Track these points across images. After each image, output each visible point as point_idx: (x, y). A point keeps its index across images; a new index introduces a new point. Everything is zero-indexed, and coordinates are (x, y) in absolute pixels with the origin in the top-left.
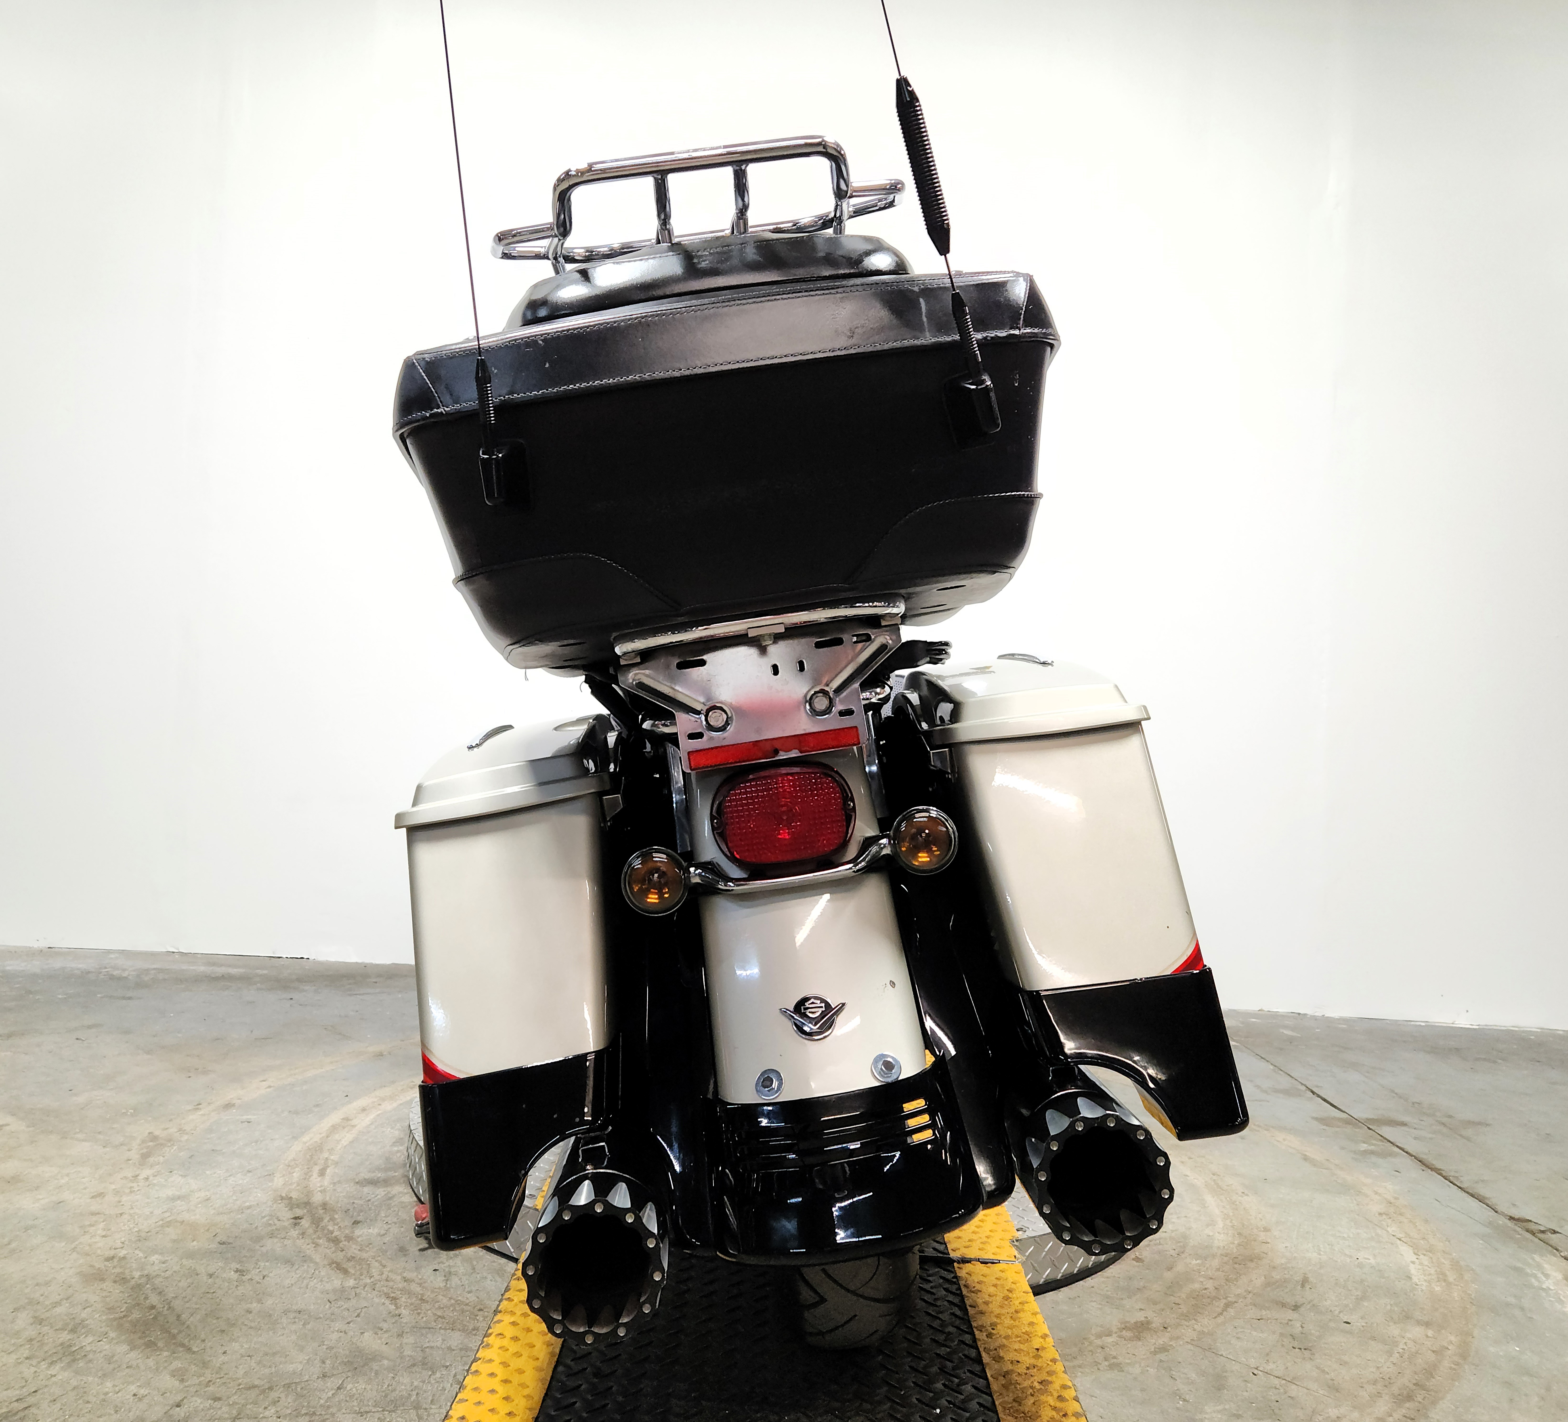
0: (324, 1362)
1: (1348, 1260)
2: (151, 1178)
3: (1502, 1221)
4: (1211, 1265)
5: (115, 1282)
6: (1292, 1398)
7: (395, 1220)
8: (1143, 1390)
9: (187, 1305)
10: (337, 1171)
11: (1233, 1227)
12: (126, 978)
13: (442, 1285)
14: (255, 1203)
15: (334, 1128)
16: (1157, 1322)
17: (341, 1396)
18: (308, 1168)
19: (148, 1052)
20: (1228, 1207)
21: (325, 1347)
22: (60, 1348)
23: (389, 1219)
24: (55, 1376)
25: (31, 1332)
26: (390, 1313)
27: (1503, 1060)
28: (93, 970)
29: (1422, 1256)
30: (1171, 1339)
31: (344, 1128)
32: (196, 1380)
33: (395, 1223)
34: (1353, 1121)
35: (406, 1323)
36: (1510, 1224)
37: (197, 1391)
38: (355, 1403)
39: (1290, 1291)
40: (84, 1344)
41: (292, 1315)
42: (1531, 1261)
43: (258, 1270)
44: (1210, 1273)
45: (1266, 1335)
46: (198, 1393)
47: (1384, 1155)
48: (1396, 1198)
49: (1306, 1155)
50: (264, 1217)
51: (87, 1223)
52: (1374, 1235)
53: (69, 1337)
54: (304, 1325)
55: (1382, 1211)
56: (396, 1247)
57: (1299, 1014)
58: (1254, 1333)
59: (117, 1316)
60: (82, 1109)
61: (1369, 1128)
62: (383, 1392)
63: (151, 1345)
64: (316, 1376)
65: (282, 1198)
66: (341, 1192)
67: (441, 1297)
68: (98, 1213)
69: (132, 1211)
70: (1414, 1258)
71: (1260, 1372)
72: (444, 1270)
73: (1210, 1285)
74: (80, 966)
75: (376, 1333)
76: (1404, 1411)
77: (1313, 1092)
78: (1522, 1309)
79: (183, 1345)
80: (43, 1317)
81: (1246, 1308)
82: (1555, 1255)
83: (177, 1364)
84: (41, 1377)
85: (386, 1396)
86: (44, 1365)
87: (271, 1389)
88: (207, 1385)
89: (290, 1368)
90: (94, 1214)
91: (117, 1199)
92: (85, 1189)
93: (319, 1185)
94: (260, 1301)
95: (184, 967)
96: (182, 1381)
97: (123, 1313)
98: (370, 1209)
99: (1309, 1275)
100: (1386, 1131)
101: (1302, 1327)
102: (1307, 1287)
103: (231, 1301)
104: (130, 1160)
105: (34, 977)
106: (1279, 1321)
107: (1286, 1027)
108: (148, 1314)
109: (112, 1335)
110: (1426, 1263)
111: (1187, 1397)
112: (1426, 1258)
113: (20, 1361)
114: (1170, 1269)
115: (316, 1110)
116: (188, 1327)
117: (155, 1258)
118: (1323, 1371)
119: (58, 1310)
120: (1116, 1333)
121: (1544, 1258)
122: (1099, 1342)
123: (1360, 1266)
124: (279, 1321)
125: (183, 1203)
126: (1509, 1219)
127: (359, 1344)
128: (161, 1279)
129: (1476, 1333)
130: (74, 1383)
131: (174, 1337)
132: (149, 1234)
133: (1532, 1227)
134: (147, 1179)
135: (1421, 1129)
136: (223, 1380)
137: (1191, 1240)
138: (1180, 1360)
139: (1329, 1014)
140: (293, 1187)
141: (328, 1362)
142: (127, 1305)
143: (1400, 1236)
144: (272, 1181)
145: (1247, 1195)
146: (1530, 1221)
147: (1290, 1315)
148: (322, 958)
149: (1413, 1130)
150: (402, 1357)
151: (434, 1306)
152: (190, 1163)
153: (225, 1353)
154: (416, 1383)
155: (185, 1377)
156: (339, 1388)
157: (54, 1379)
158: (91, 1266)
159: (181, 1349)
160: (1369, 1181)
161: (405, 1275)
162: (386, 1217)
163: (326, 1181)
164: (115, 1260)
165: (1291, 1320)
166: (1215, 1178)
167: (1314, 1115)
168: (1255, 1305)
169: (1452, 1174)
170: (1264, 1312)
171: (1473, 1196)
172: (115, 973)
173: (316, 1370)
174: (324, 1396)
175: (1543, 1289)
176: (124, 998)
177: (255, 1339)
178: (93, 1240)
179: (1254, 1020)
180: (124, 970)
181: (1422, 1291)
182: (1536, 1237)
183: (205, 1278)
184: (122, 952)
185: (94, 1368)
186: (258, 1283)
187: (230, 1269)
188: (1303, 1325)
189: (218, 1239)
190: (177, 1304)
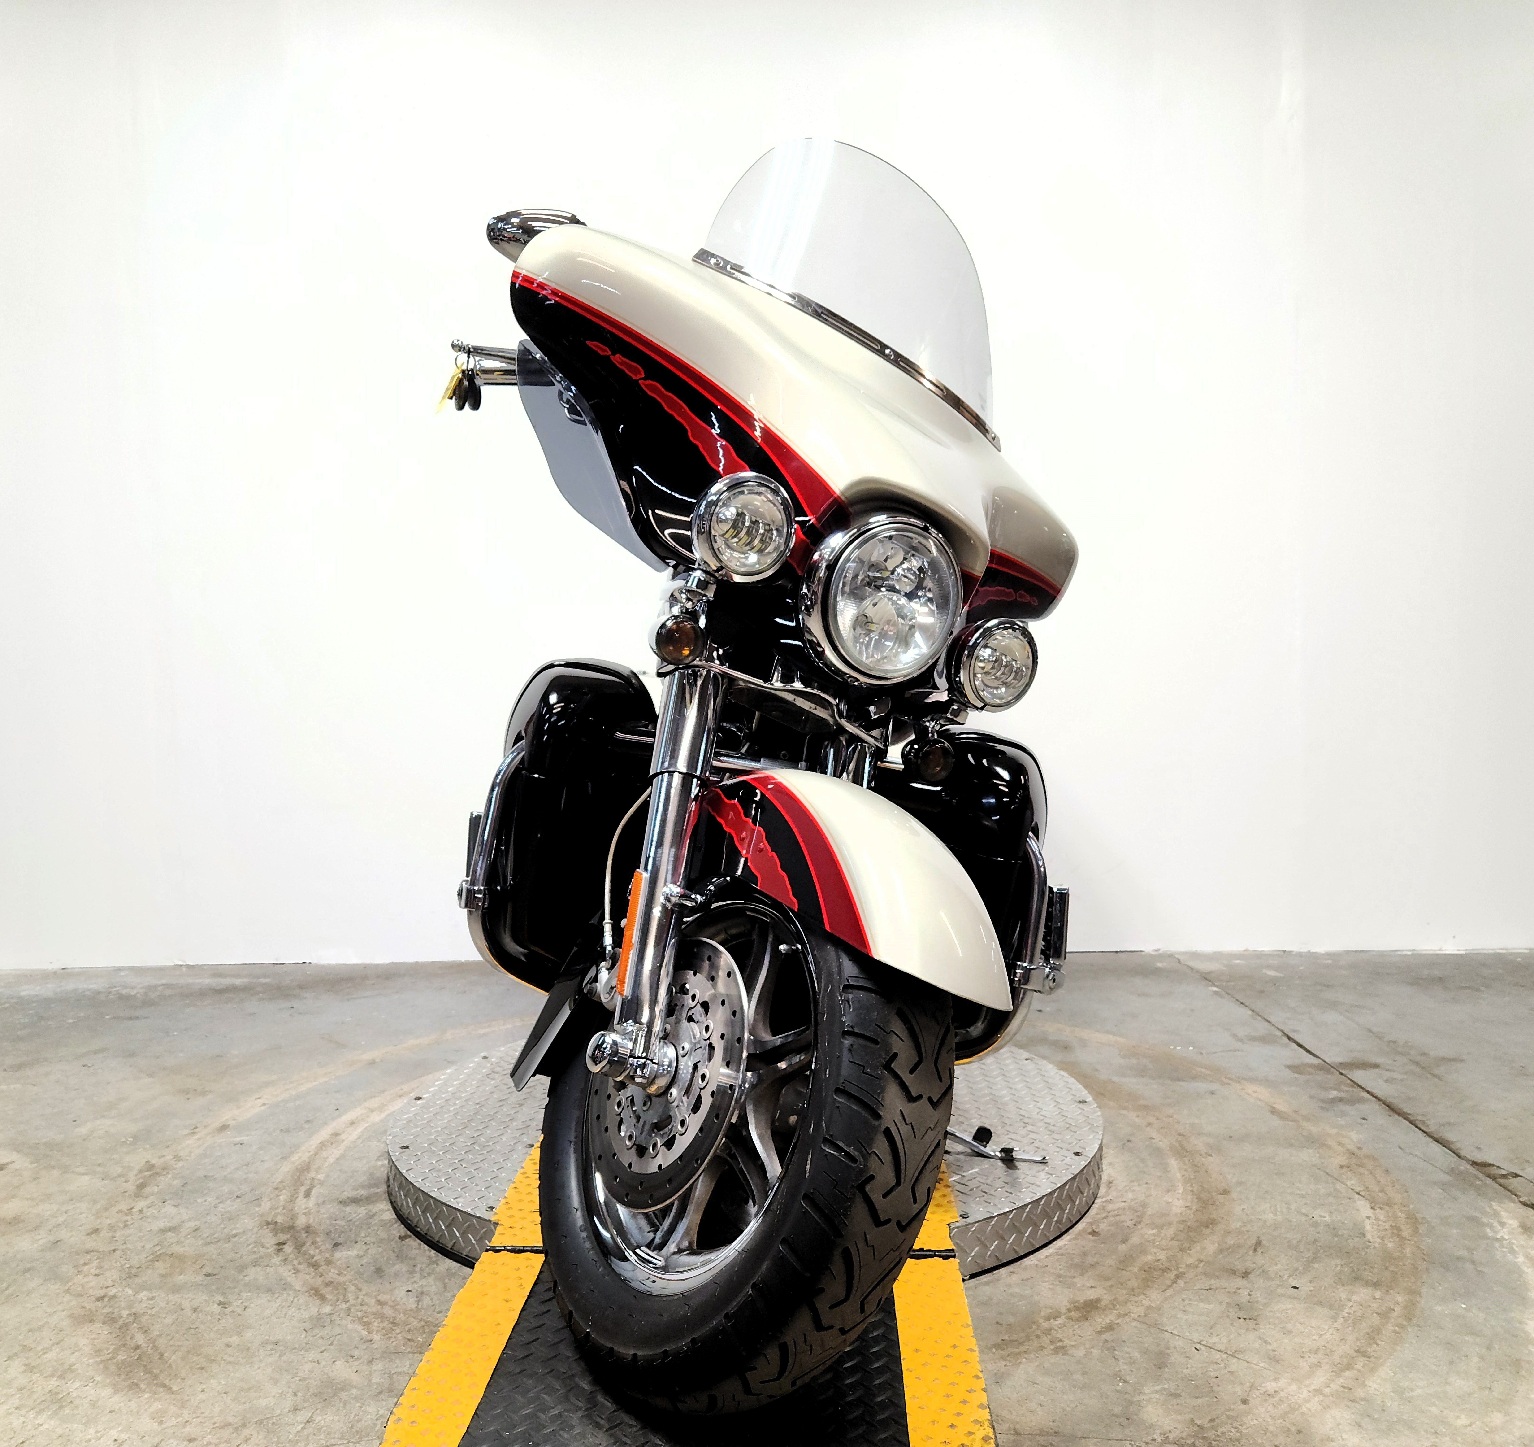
0: (295, 1395)
1: (1304, 1218)
2: (145, 1210)
3: (1464, 1166)
4: (1165, 1235)
5: (104, 1323)
6: (1231, 1373)
7: (373, 1240)
8: (1084, 1373)
9: (171, 1343)
10: (322, 1191)
11: (1192, 1191)
12: (135, 996)
13: (414, 1306)
14: (241, 1231)
15: (323, 1145)
16: (1107, 1298)
17: (309, 1430)
18: (295, 1190)
19: (151, 1075)
20: (1190, 1170)
21: (298, 1379)
22: (48, 1395)
23: (368, 1240)
24: (41, 1425)
25: (22, 1381)
26: (362, 1339)
27: (1487, 987)
28: (103, 990)
29: (1378, 1210)
30: (1119, 1316)
31: (332, 1144)
32: (174, 1421)
33: (374, 1243)
34: (1326, 1067)
35: (376, 1349)
36: (1472, 1170)
37: (174, 1433)
38: (322, 1436)
39: (1242, 1256)
40: (71, 1390)
41: (269, 1347)
42: (1488, 1209)
43: (241, 1301)
44: (1163, 1243)
45: (1212, 1306)
46: (175, 1434)
47: (1352, 1101)
48: (1360, 1148)
49: (1274, 1108)
50: (250, 1245)
51: (82, 1262)
52: (1332, 1190)
53: (57, 1383)
54: (280, 1356)
55: (1343, 1164)
56: (373, 1268)
57: (1284, 951)
58: (1201, 1305)
59: (103, 1358)
60: (85, 1140)
61: (1341, 1074)
62: (350, 1422)
63: (134, 1386)
64: (287, 1410)
65: (268, 1224)
66: (324, 1214)
67: (412, 1319)
68: (92, 1251)
69: (124, 1247)
70: (1370, 1213)
71: (1203, 1348)
72: (417, 1290)
73: (1162, 1256)
74: (91, 986)
75: (347, 1362)
76: (1342, 1381)
77: (1289, 1038)
78: (1473, 1262)
79: (164, 1386)
80: (34, 1364)
81: (1196, 1278)
82: (1514, 1202)
83: (158, 1405)
84: (29, 1427)
85: (352, 1427)
86: (32, 1415)
87: (244, 1425)
88: (184, 1426)
89: (264, 1402)
90: (88, 1252)
91: (111, 1234)
92: (81, 1226)
93: (304, 1207)
94: (239, 1334)
95: (190, 980)
96: (161, 1422)
97: (111, 1355)
98: (351, 1230)
99: (1262, 1238)
100: (1359, 1076)
101: (1250, 1295)
102: (1259, 1250)
103: (212, 1335)
104: (126, 1192)
105: (47, 1002)
106: (1227, 1290)
107: (1269, 967)
108: (133, 1355)
109: (98, 1378)
110: (1382, 1217)
111: (1128, 1378)
112: (1382, 1212)
113: (10, 1411)
114: (1124, 1241)
115: (306, 1126)
116: (170, 1366)
117: (144, 1295)
118: (1266, 1342)
119: (49, 1356)
120: (1064, 1314)
121: (1502, 1205)
122: (1046, 1325)
123: (1316, 1225)
124: (256, 1354)
125: (173, 1235)
126: (1472, 1165)
127: (330, 1374)
128: (147, 1317)
129: (1424, 1290)
130: (59, 1431)
131: (156, 1377)
132: (140, 1269)
133: (1494, 1171)
134: (141, 1211)
135: (1393, 1071)
136: (200, 1420)
137: (1149, 1209)
138: (1124, 1338)
139: (1314, 950)
140: (279, 1210)
141: (299, 1394)
142: (113, 1347)
143: (1358, 1189)
144: (259, 1205)
145: (1211, 1155)
146: (1493, 1165)
147: (1240, 1282)
148: (323, 962)
149: (1384, 1072)
150: (370, 1385)
151: (404, 1329)
152: (183, 1191)
153: (203, 1391)
154: (380, 1413)
155: (163, 1419)
156: (308, 1422)
157: (41, 1428)
158: (83, 1307)
159: (162, 1390)
160: (1333, 1131)
161: (379, 1298)
162: (366, 1237)
163: (312, 1202)
164: (106, 1299)
165: (1239, 1289)
166: (1180, 1138)
167: (1288, 1063)
168: (1205, 1274)
169: (1419, 1118)
170: (1213, 1282)
171: (1437, 1141)
172: (124, 992)
173: (288, 1404)
174: (294, 1430)
175: (1497, 1239)
176: (130, 1018)
177: (232, 1374)
178: (86, 1280)
179: (1238, 961)
180: (132, 988)
181: (1375, 1248)
182: (1496, 1182)
183: (189, 1313)
184: (132, 969)
185: (79, 1414)
186: (239, 1315)
187: (214, 1302)
188: (1251, 1293)
189: (204, 1271)
190: (162, 1342)
